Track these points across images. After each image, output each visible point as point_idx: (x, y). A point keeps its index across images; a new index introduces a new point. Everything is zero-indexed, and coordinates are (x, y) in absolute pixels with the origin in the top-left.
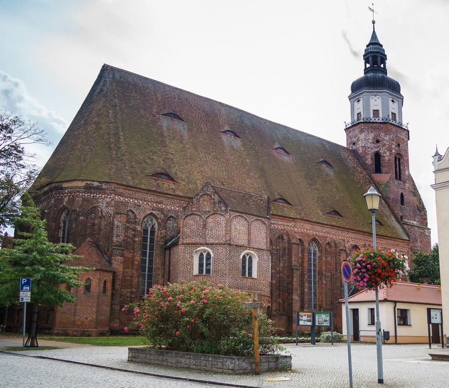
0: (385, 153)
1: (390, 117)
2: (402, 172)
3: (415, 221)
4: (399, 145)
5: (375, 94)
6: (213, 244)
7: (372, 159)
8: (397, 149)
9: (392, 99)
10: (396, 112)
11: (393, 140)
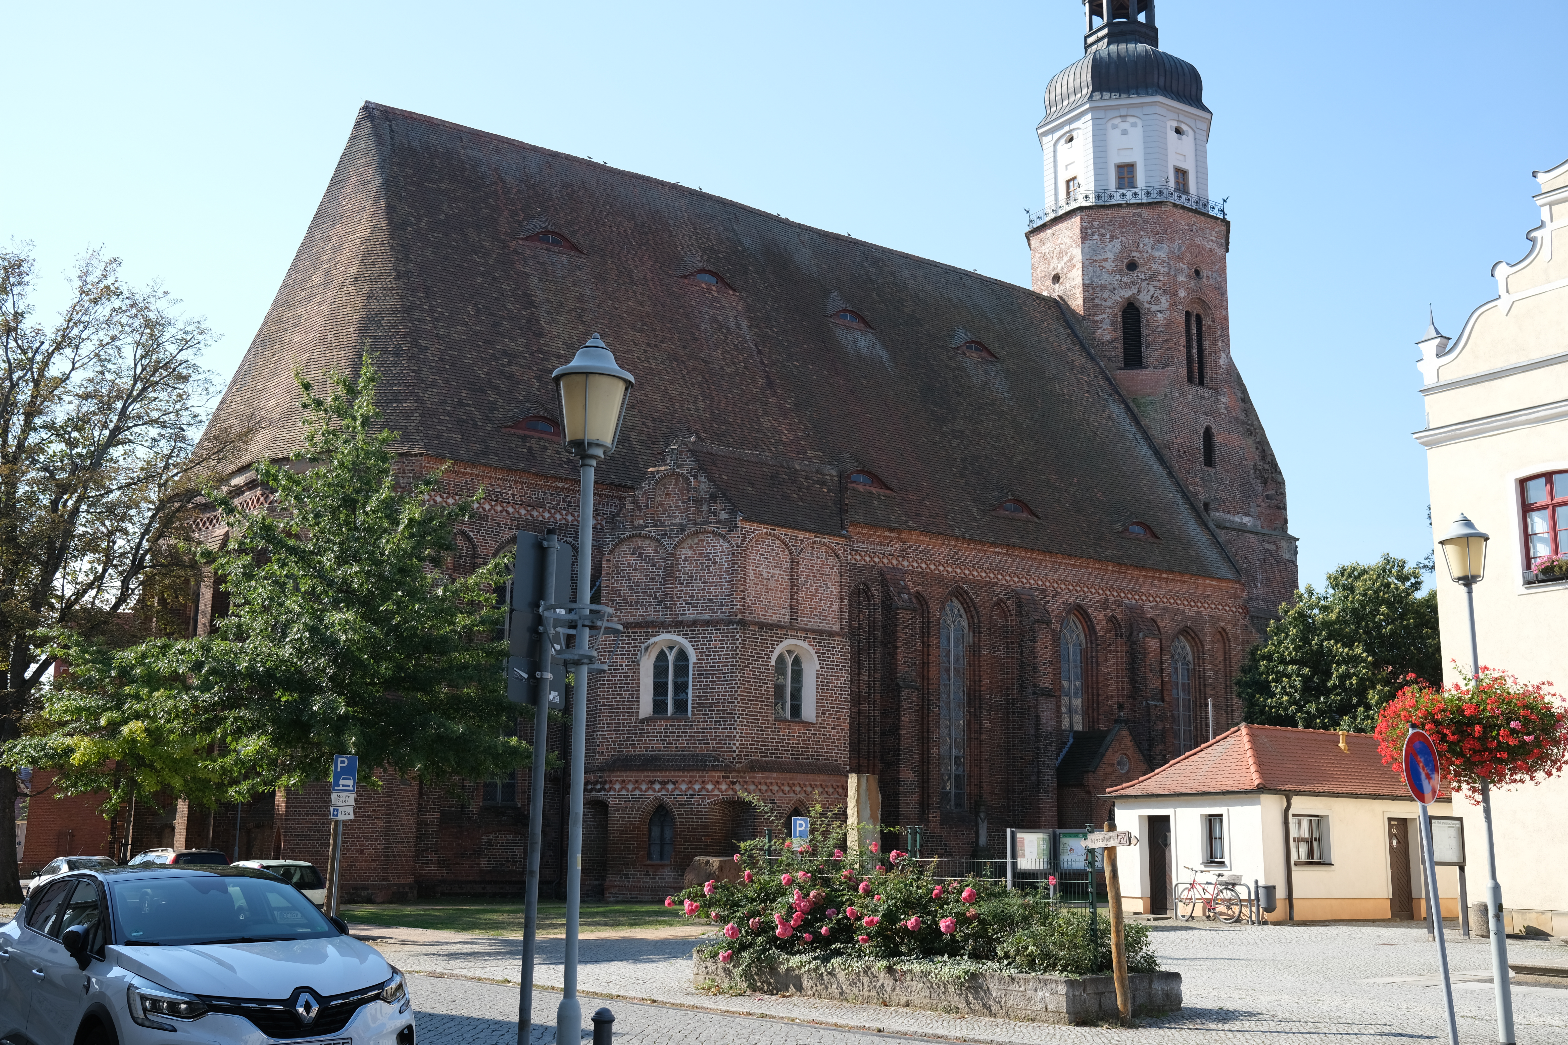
0: (1154, 300)
1: (1172, 184)
2: (1209, 359)
3: (1247, 514)
4: (1197, 273)
5: (1123, 112)
6: (695, 623)
7: (1113, 324)
8: (1192, 284)
9: (1175, 124)
10: (1189, 165)
11: (1180, 258)
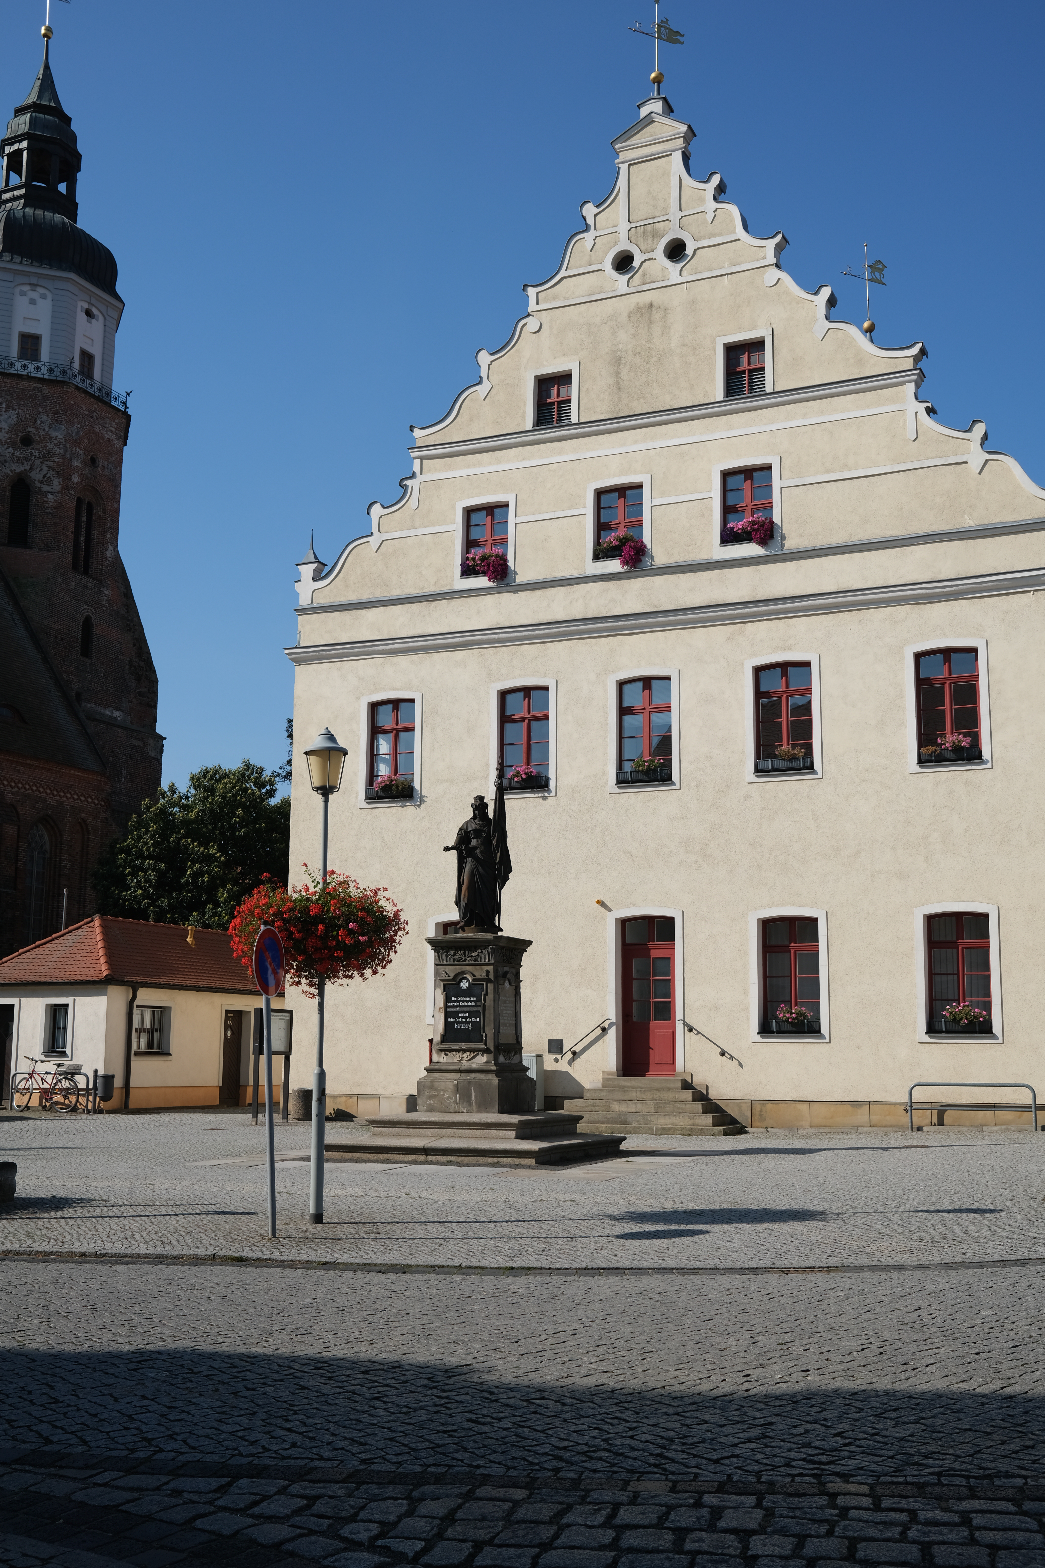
0: (47, 480)
1: (76, 365)
2: (96, 549)
3: (118, 709)
4: (93, 461)
5: (34, 280)
8: (87, 471)
9: (86, 306)
10: (96, 350)
11: (77, 443)
